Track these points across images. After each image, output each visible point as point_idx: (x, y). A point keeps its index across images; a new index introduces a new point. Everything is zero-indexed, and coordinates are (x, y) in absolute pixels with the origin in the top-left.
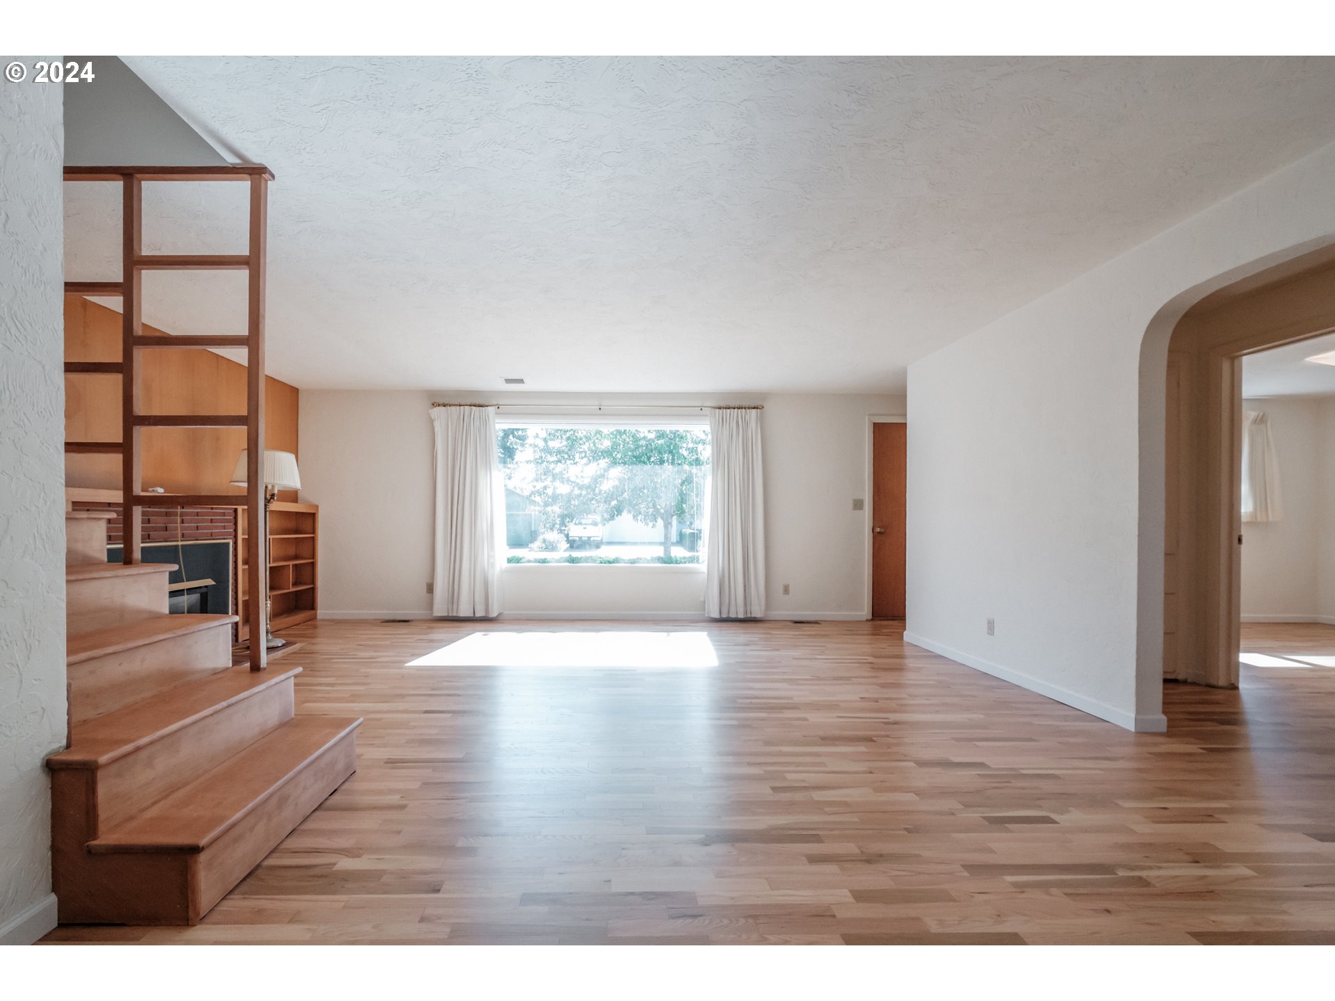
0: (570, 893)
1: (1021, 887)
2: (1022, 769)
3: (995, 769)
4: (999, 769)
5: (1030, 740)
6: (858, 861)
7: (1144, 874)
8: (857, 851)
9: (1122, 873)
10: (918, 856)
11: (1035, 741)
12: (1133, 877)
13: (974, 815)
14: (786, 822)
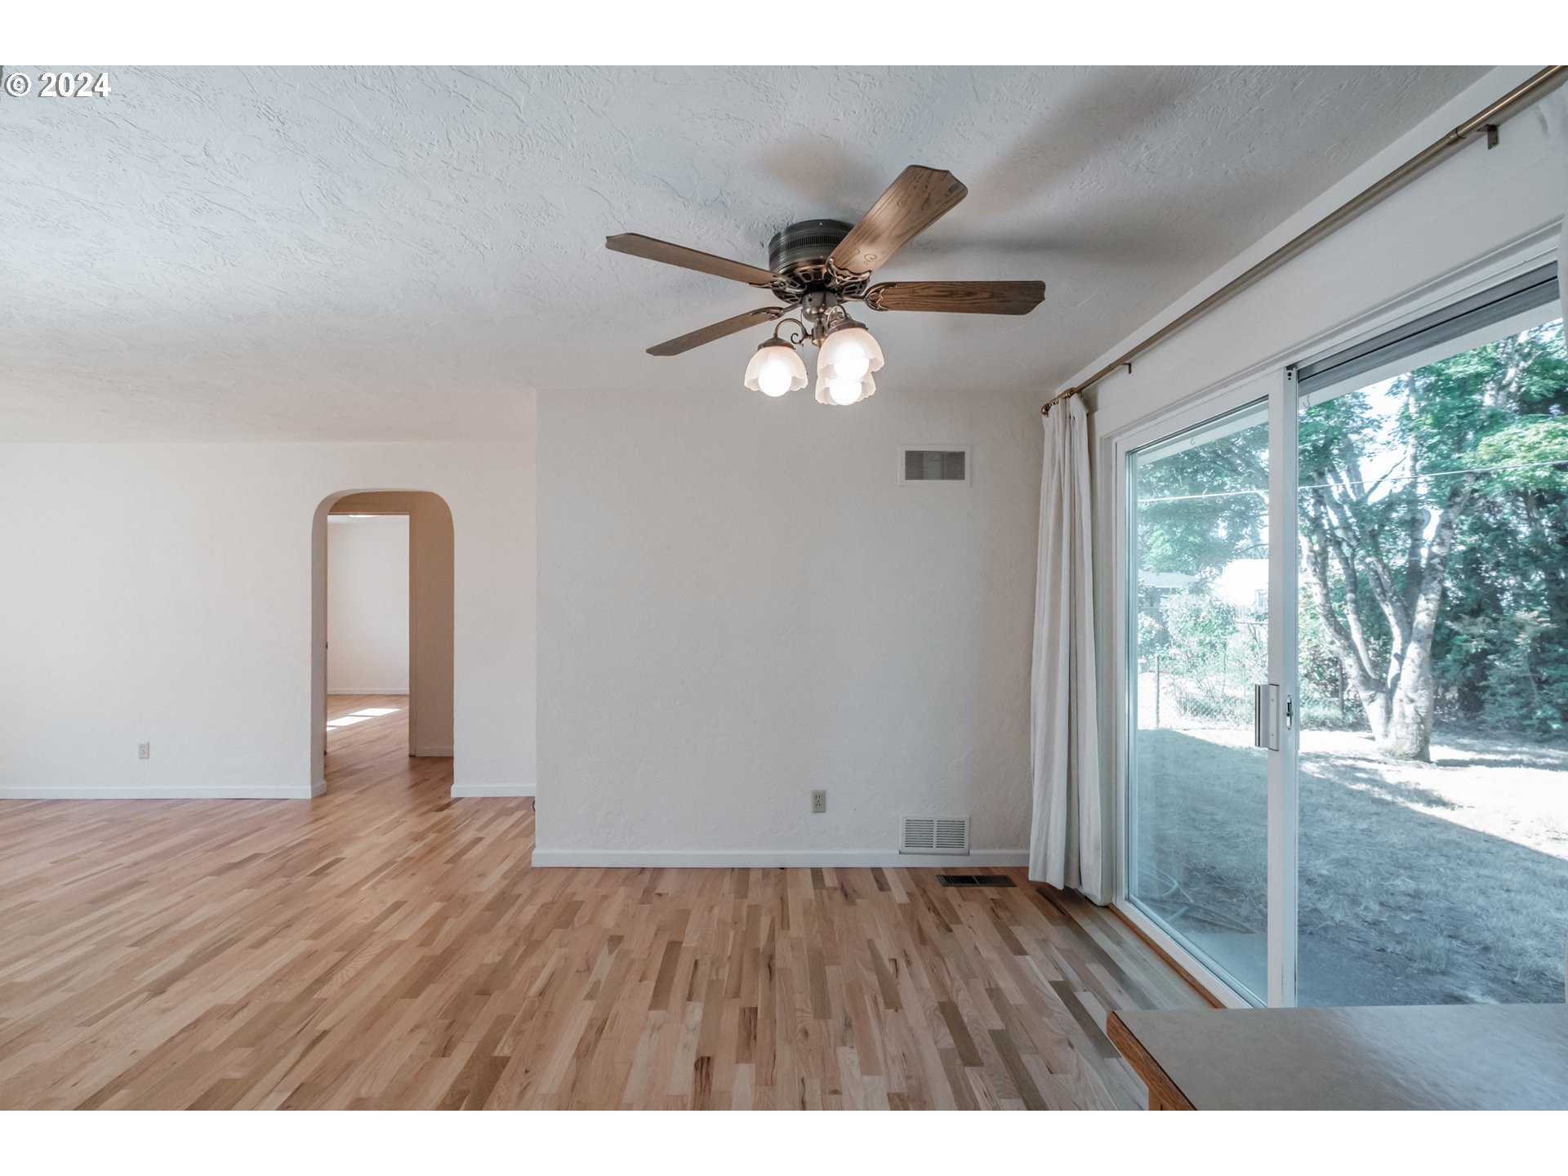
0: (120, 1076)
1: (373, 887)
2: (287, 844)
3: (269, 853)
4: (272, 852)
5: (261, 829)
6: (283, 929)
7: (407, 855)
8: (271, 928)
9: (399, 860)
10: (308, 908)
11: (264, 828)
12: (404, 859)
13: (301, 878)
14: (192, 950)
